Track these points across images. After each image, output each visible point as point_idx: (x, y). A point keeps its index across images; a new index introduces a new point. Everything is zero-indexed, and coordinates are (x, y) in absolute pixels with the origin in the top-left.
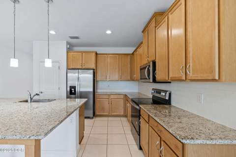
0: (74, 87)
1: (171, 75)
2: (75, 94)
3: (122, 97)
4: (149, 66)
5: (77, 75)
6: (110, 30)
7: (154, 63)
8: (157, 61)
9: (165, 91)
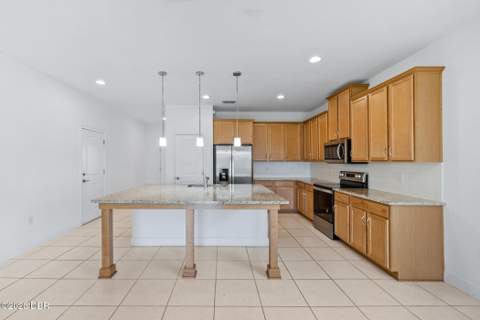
0: (226, 171)
1: (372, 155)
2: (227, 179)
3: (292, 184)
4: (343, 144)
5: (229, 152)
6: (283, 94)
7: (349, 142)
8: (353, 138)
9: (361, 174)
